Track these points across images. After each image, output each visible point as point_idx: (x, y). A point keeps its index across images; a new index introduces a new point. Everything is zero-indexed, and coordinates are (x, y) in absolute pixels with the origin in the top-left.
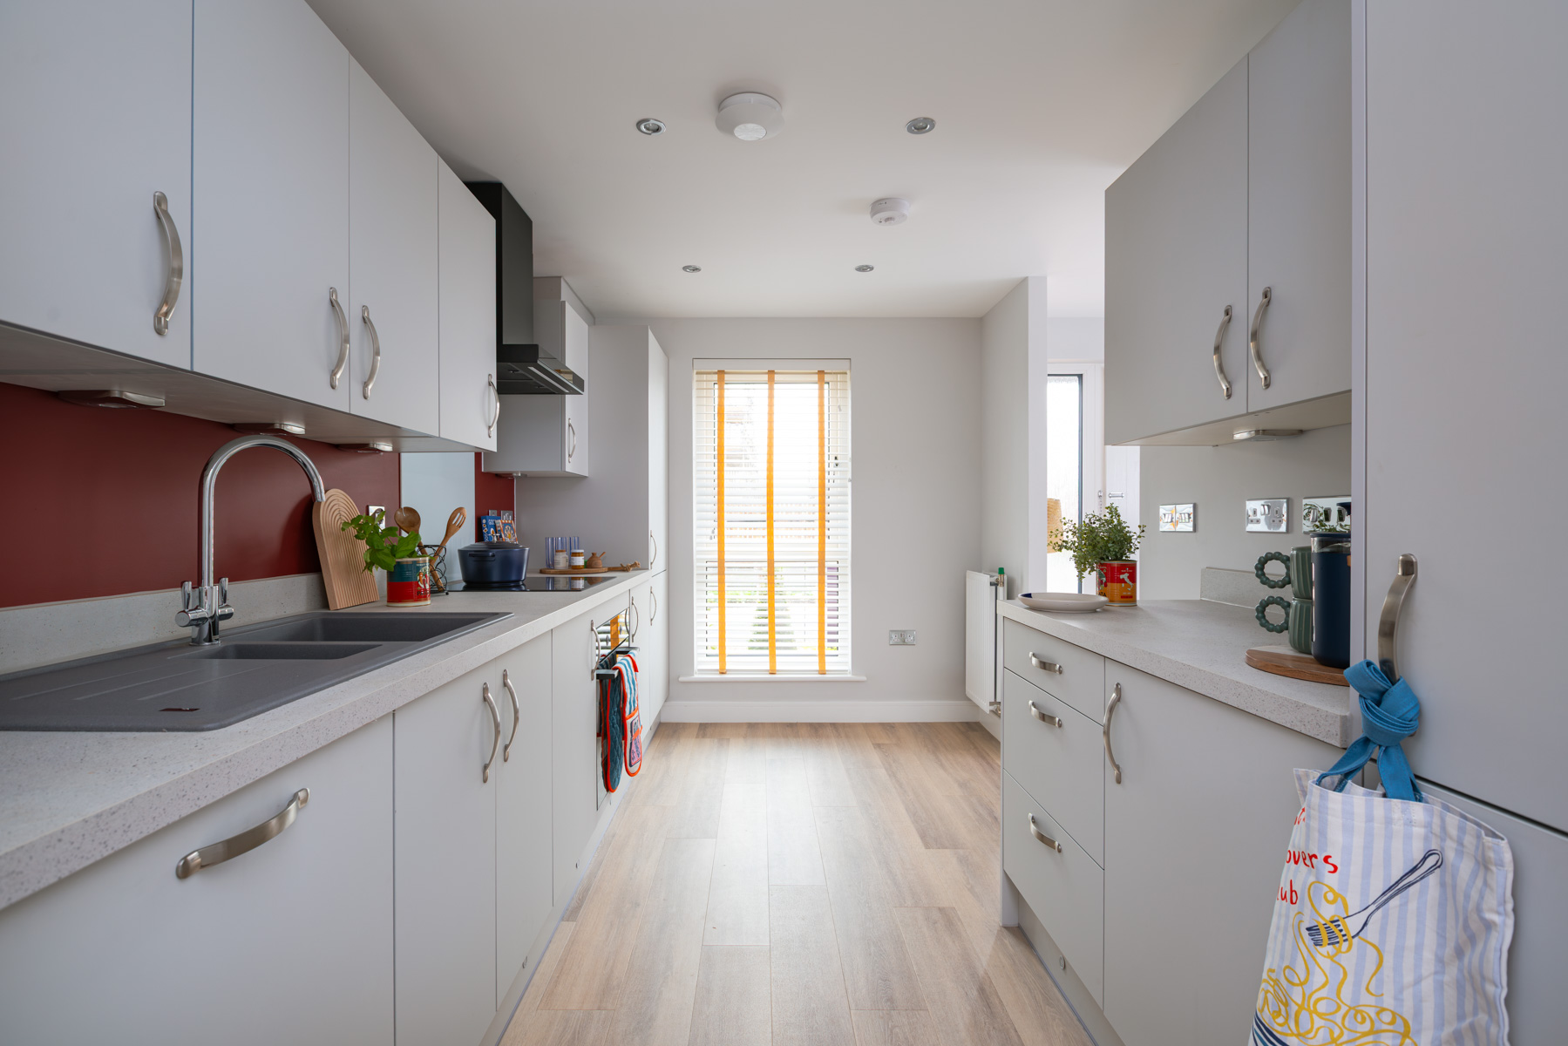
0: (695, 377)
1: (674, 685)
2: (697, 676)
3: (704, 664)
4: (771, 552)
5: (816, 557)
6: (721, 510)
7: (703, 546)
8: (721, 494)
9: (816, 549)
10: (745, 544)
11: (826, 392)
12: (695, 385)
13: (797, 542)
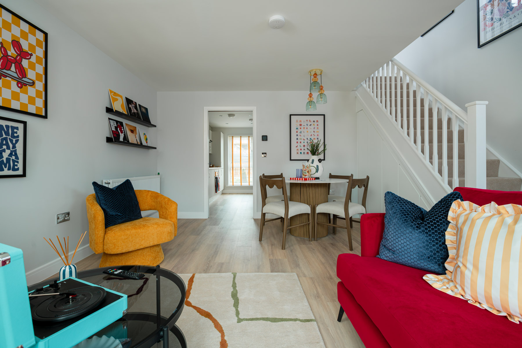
0: (228, 137)
1: (225, 187)
2: (229, 186)
3: (230, 184)
4: (241, 166)
5: (248, 166)
6: (233, 159)
7: (230, 165)
8: (233, 156)
9: (248, 165)
10: (237, 165)
11: (250, 140)
12: (228, 138)
13: (245, 165)
